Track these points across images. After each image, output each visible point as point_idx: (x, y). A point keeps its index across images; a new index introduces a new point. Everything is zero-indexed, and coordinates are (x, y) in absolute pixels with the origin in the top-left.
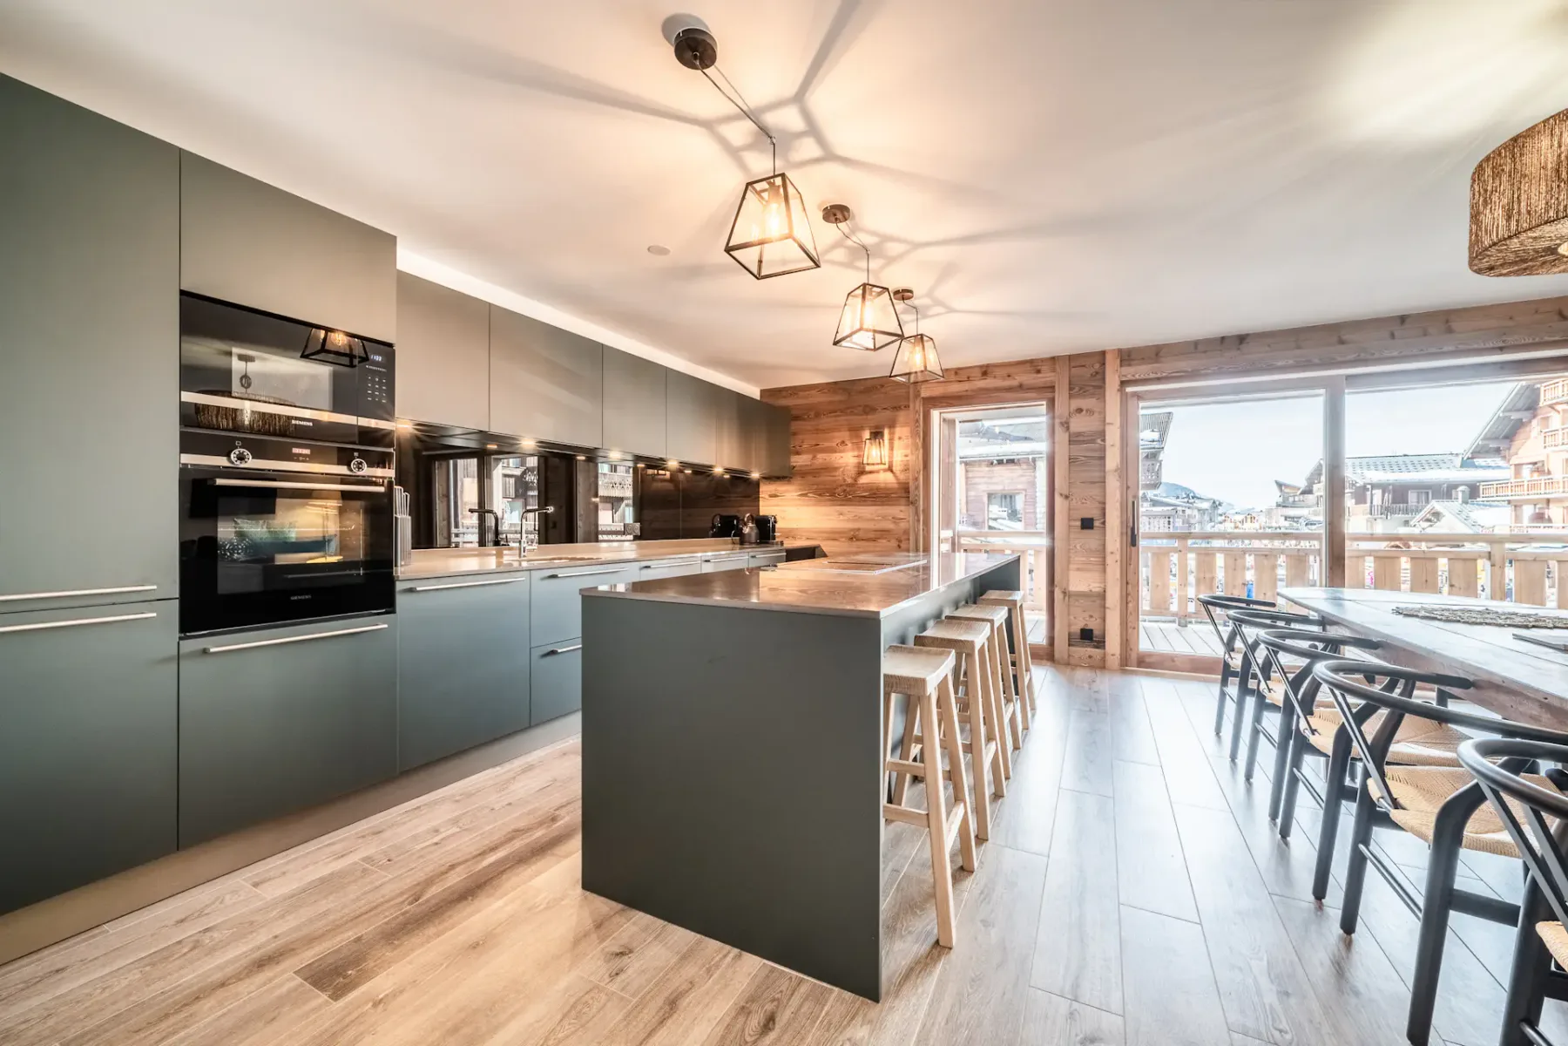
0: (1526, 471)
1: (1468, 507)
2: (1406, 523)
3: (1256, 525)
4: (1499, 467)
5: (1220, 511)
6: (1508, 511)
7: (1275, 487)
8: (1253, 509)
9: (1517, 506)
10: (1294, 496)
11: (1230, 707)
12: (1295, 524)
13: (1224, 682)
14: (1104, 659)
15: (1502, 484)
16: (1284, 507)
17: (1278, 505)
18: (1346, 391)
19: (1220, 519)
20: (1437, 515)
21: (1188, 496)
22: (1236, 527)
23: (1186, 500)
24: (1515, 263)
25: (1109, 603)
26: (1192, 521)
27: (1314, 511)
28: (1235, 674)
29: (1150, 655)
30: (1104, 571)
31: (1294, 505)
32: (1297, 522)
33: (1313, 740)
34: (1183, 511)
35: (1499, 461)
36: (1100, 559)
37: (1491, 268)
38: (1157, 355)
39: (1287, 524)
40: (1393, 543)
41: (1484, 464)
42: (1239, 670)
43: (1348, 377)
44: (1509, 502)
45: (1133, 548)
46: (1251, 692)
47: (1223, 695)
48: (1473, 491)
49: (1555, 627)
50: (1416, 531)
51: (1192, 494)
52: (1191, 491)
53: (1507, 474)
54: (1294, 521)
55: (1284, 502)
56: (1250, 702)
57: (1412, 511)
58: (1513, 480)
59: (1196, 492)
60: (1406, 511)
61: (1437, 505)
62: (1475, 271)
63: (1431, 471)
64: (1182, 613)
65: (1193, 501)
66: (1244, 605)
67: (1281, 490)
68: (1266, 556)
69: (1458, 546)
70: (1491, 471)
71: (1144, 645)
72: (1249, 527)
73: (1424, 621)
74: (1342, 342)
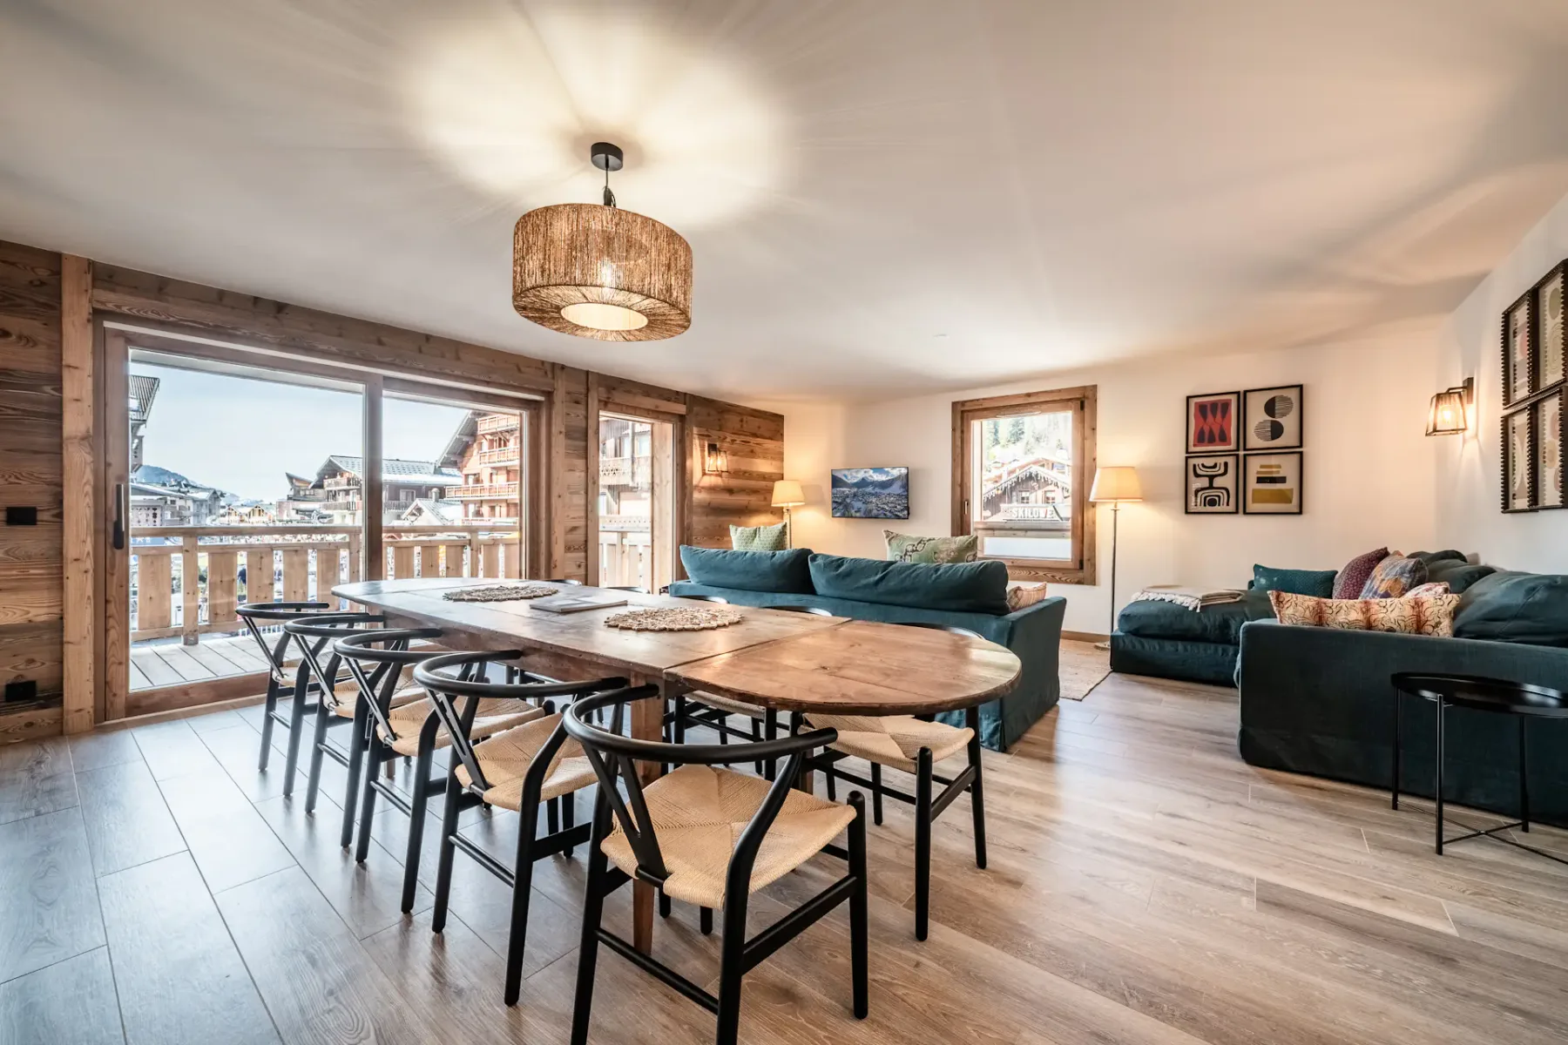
0: (471, 479)
1: (439, 504)
2: (399, 517)
3: (265, 519)
4: (455, 476)
5: (222, 503)
6: (460, 509)
7: (286, 480)
8: (262, 501)
9: (465, 504)
10: (305, 490)
11: (281, 735)
12: (307, 518)
13: (271, 706)
14: (60, 720)
15: (459, 488)
16: (294, 500)
17: (289, 498)
18: (385, 392)
19: (222, 511)
20: (419, 510)
21: (179, 484)
22: (242, 521)
23: (177, 488)
24: (537, 310)
25: (71, 633)
26: (185, 513)
27: (325, 505)
28: (287, 692)
29: (149, 695)
30: (61, 587)
31: (305, 499)
32: (310, 516)
33: (396, 746)
34: (173, 502)
35: (454, 471)
36: (55, 571)
37: (524, 308)
38: (160, 289)
39: (298, 517)
40: (389, 535)
41: (447, 472)
42: (294, 686)
43: (386, 378)
44: (462, 501)
45: (118, 552)
46: (312, 709)
47: (269, 721)
48: (442, 492)
49: (545, 595)
50: (406, 524)
51: (184, 482)
52: (184, 478)
53: (460, 481)
54: (305, 515)
55: (294, 495)
56: (310, 722)
57: (403, 507)
58: (464, 486)
59: (189, 479)
60: (398, 507)
61: (419, 502)
62: (517, 308)
63: (414, 475)
64: (192, 628)
65: (186, 490)
66: (293, 611)
67: (292, 483)
68: (296, 551)
69: (432, 535)
70: (452, 478)
71: (137, 683)
72: (257, 521)
73: (470, 603)
74: (380, 343)
